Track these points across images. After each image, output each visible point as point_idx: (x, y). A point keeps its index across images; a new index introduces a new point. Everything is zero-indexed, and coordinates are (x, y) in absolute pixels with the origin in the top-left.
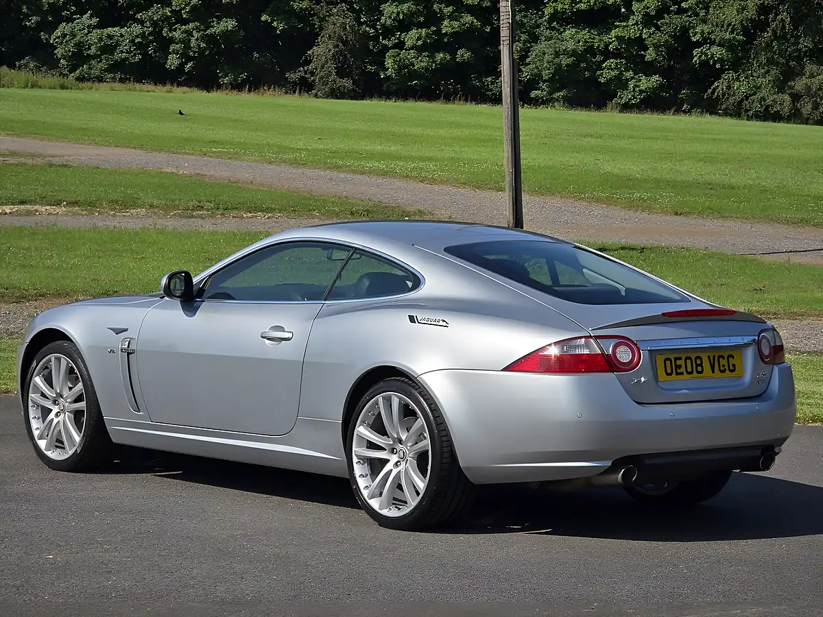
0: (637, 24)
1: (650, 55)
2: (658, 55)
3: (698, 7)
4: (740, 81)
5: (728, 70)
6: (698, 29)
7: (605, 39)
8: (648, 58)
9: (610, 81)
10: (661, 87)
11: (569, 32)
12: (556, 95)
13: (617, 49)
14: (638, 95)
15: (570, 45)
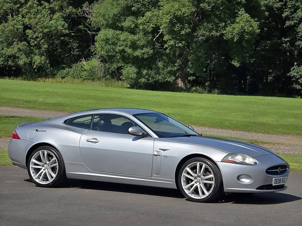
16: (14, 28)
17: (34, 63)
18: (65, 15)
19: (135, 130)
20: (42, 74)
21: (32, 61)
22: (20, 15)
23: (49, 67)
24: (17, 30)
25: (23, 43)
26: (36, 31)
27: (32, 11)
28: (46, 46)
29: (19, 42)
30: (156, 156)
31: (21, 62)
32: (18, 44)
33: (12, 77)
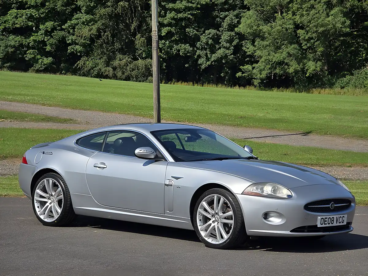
0: (42, 34)
1: (48, 48)
2: (52, 49)
3: (70, 28)
4: (89, 61)
5: (84, 56)
6: (70, 38)
7: (28, 40)
8: (47, 50)
9: (30, 59)
10: (53, 63)
11: (11, 37)
12: (5, 65)
13: (33, 45)
14: (43, 66)
15: (13, 43)
16: (283, 28)
17: (307, 70)
18: (345, 10)
19: (144, 152)
20: (317, 83)
21: (304, 68)
22: (290, 12)
23: (326, 74)
24: (287, 30)
25: (293, 46)
26: (309, 30)
27: (304, 6)
28: (321, 49)
29: (289, 45)
30: (168, 186)
31: (291, 70)
32: (287, 47)
33: (281, 88)
